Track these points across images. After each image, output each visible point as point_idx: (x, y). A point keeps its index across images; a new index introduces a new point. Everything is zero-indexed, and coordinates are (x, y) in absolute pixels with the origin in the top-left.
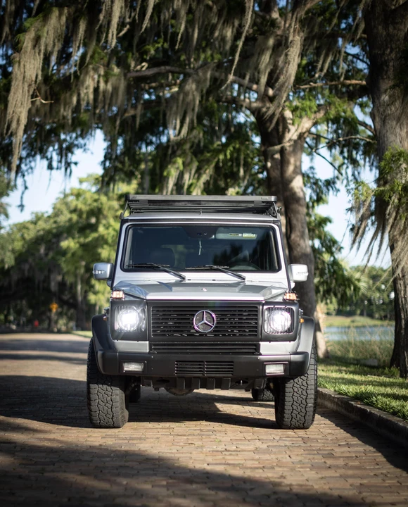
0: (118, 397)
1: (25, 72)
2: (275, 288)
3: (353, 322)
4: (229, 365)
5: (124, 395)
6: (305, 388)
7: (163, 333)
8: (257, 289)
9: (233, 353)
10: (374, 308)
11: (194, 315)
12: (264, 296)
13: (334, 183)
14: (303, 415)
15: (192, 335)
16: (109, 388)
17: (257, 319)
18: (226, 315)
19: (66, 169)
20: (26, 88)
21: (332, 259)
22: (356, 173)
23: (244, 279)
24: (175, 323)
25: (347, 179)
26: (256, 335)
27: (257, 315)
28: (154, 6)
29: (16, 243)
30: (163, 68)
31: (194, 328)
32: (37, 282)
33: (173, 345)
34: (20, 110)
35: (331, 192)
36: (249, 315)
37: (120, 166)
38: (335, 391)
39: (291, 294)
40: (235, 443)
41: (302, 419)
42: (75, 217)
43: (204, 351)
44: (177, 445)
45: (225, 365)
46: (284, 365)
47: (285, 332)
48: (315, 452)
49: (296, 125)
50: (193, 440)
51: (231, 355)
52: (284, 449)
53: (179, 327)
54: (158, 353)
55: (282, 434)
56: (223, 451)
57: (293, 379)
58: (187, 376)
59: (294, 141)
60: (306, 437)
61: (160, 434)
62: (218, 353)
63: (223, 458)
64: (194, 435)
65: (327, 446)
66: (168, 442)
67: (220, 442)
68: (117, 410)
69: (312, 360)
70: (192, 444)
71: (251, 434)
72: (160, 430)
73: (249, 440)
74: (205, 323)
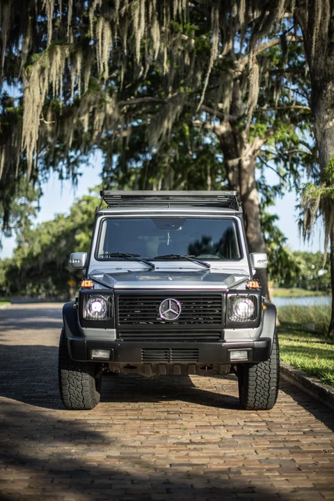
0: (88, 382)
1: (34, 96)
2: (238, 275)
3: (292, 292)
4: (194, 352)
5: (94, 380)
6: (268, 372)
7: (130, 321)
8: (222, 277)
9: (198, 340)
10: (307, 283)
11: (159, 304)
13: (280, 188)
14: (266, 397)
15: (158, 323)
16: (79, 374)
17: (221, 307)
18: (191, 303)
19: (73, 179)
21: (279, 247)
22: (297, 181)
23: (209, 267)
24: (142, 311)
25: (290, 184)
26: (220, 323)
27: (221, 303)
29: (43, 236)
30: (146, 98)
32: (58, 265)
33: (140, 333)
35: (278, 195)
36: (213, 303)
37: (116, 177)
39: (254, 283)
40: (200, 431)
41: (265, 401)
42: (86, 217)
43: (170, 338)
44: (142, 435)
45: (190, 352)
46: (248, 351)
47: (248, 318)
48: (281, 445)
49: (251, 143)
50: (159, 427)
51: (196, 343)
52: (250, 440)
53: (145, 315)
54: (124, 340)
55: (247, 418)
56: (188, 444)
57: (257, 364)
58: (153, 363)
59: (250, 156)
60: (269, 422)
61: (128, 417)
62: (183, 340)
63: (187, 455)
64: (160, 419)
65: (292, 435)
66: (133, 430)
67: (185, 429)
68: (87, 394)
69: (274, 344)
70: (158, 432)
71: (216, 417)
72: (129, 412)
73: (214, 427)
74: (170, 312)
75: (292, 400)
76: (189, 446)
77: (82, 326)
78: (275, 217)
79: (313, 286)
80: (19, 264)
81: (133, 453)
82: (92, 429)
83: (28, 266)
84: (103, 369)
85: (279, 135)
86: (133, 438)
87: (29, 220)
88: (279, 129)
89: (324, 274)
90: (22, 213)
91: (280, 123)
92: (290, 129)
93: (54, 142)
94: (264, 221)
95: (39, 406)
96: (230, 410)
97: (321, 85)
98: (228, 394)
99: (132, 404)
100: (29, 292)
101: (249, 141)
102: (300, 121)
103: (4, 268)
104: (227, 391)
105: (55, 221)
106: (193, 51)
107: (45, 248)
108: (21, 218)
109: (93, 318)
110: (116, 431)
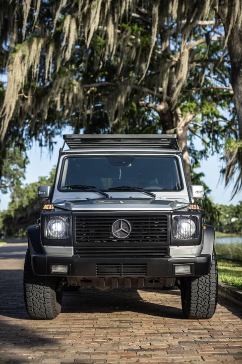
0: (49, 294)
1: (15, 77)
2: (178, 203)
4: (143, 267)
5: (54, 293)
6: (208, 285)
7: (85, 240)
9: (146, 256)
10: (223, 227)
11: (112, 224)
12: (172, 207)
13: (205, 152)
14: (207, 307)
15: (111, 241)
16: (42, 287)
17: (166, 227)
18: (140, 223)
19: (50, 146)
20: (16, 87)
23: (154, 196)
24: (96, 230)
25: (213, 150)
26: (166, 240)
27: (166, 223)
28: (94, 32)
29: (30, 193)
31: (112, 235)
33: (95, 250)
34: (11, 100)
35: (203, 158)
36: (159, 223)
38: (222, 281)
39: (195, 206)
40: (149, 338)
41: (206, 311)
43: (122, 255)
44: (96, 342)
45: (139, 267)
46: (191, 266)
47: (191, 237)
48: (225, 351)
49: (184, 117)
50: (111, 335)
51: (144, 258)
52: (195, 347)
53: (100, 234)
54: (81, 257)
55: (190, 326)
56: (138, 350)
57: (198, 278)
58: (107, 277)
59: (182, 127)
60: (210, 329)
61: (85, 326)
62: (133, 256)
63: (138, 361)
64: (113, 328)
65: (234, 342)
66: (89, 337)
67: (136, 336)
68: (49, 305)
69: (213, 261)
70: (110, 339)
71: (163, 326)
72: (86, 321)
73: (161, 334)
74: (122, 231)
75: (226, 310)
76: (139, 353)
77: (44, 245)
78: (202, 174)
79: (228, 230)
80: (12, 214)
81: (87, 360)
82: (51, 337)
83: (19, 216)
84: (63, 284)
85: (205, 111)
86: (88, 345)
87: (20, 181)
88: (204, 106)
89: (236, 221)
90: (14, 176)
91: (205, 102)
92: (213, 106)
93: (35, 117)
94: (193, 177)
95: (8, 316)
96: (175, 319)
97: (238, 66)
98: (172, 306)
99: (89, 315)
100: (20, 235)
101: (182, 115)
102: (220, 100)
103: (2, 217)
104: (170, 303)
105: (39, 182)
106: (139, 47)
107: (31, 202)
108: (14, 180)
109: (53, 237)
110: (73, 338)
